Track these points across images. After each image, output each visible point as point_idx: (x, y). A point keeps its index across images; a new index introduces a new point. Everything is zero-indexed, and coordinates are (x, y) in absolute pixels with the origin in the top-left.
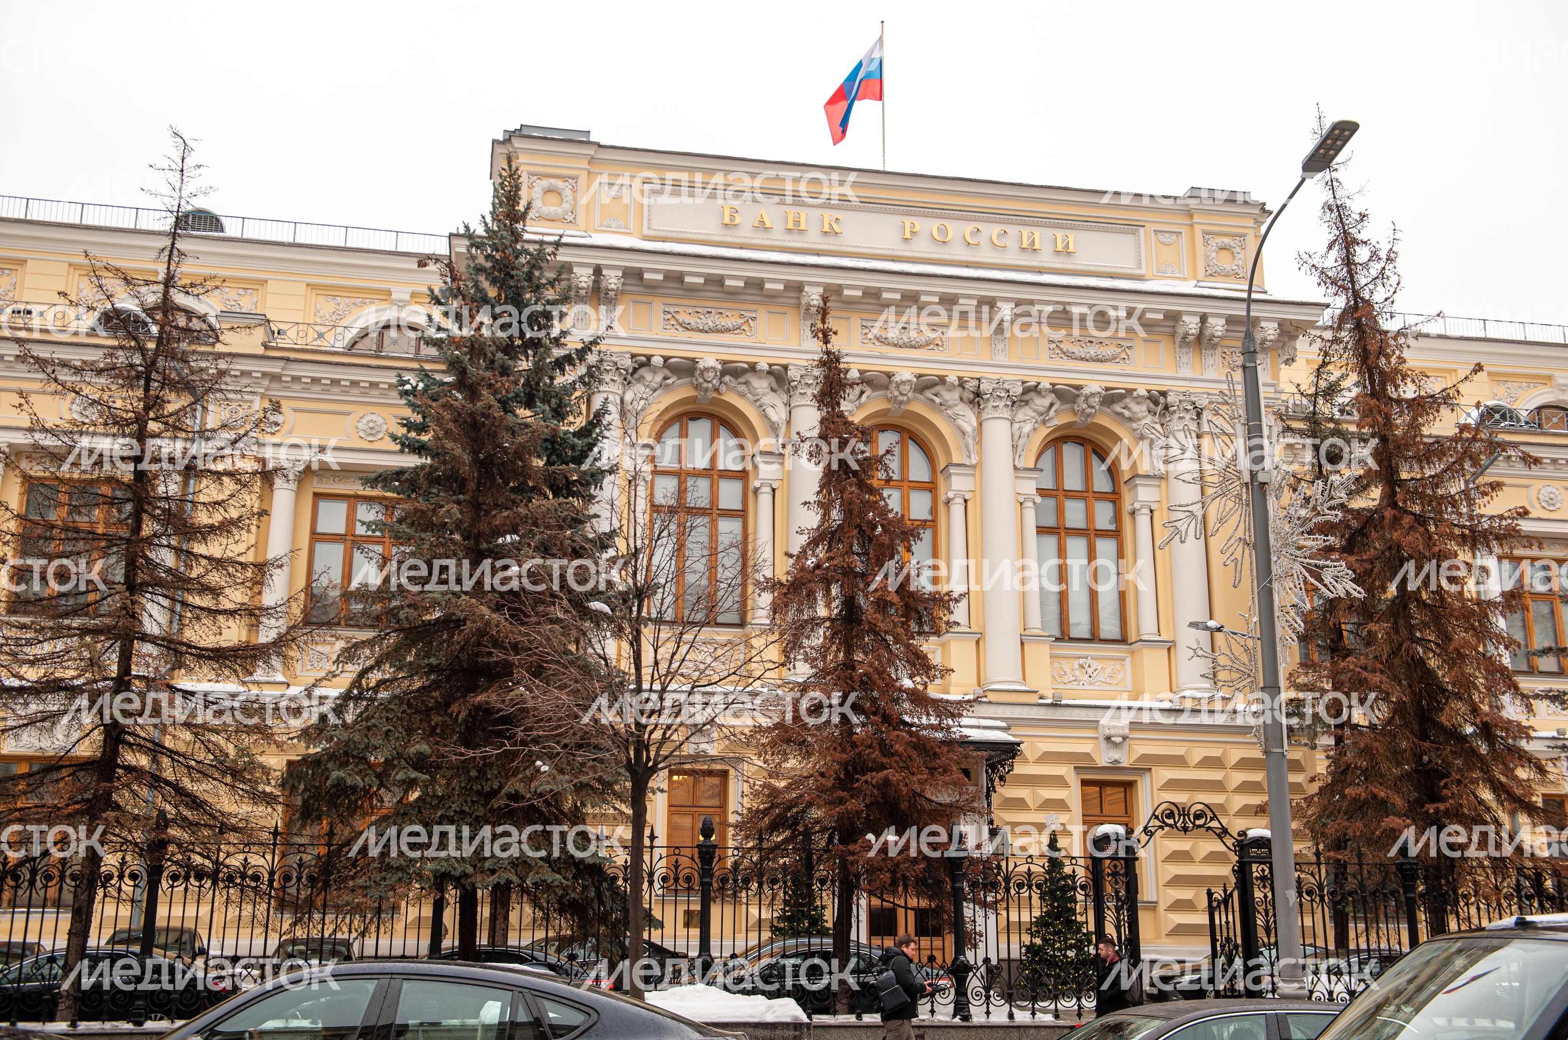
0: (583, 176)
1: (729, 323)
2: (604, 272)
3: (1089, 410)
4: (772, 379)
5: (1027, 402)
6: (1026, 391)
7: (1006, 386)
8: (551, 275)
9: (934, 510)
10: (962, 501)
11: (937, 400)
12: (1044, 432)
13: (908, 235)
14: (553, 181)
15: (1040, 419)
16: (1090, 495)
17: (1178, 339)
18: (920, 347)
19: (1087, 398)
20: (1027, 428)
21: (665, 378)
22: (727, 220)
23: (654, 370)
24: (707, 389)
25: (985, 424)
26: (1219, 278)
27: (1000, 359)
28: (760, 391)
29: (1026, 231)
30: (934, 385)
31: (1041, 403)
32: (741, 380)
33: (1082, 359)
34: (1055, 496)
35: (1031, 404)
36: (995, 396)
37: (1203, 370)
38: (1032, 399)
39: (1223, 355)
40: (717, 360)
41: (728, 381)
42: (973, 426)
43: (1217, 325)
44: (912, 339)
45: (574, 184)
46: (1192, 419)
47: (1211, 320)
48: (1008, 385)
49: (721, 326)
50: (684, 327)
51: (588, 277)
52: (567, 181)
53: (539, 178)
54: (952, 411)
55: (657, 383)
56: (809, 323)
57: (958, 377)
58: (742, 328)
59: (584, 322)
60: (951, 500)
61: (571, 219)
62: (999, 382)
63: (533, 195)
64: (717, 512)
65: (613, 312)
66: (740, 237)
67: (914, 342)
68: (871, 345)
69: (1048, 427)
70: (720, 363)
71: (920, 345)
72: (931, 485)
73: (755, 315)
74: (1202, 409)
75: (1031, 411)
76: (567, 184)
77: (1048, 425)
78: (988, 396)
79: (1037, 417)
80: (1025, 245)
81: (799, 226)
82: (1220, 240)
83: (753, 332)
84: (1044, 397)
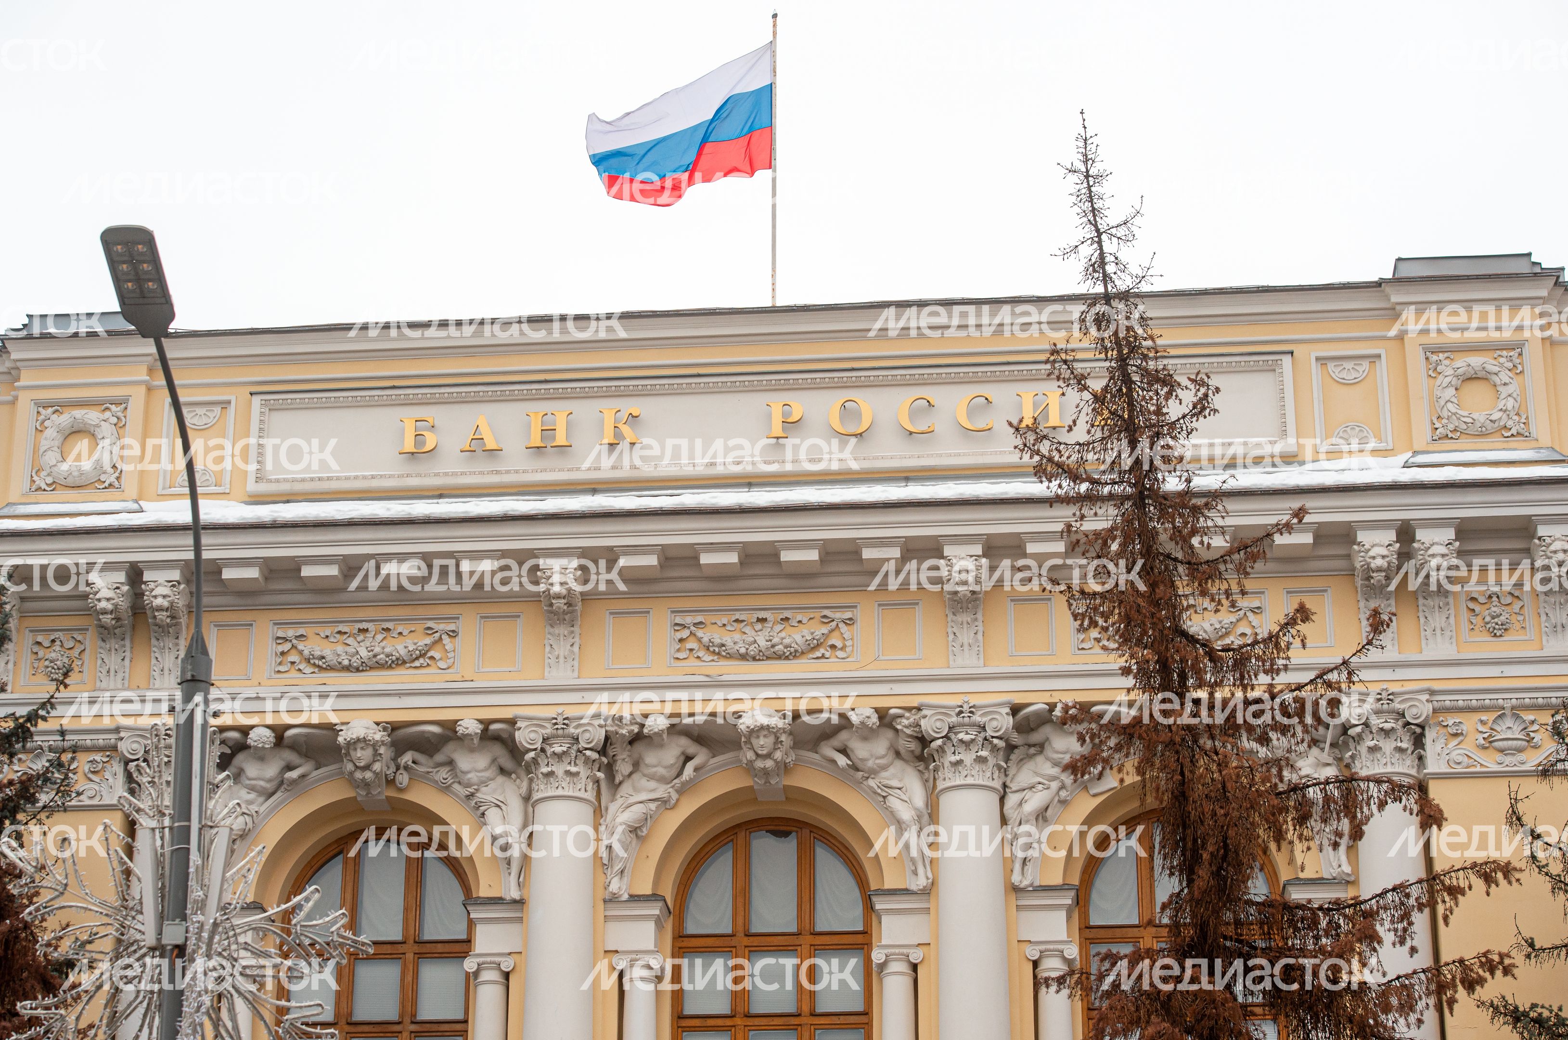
0: (138, 395)
1: (399, 647)
2: (146, 576)
4: (498, 750)
5: (1041, 747)
6: (1027, 724)
7: (977, 718)
9: (868, 991)
10: (906, 967)
11: (845, 761)
12: (1085, 805)
13: (777, 431)
14: (78, 413)
15: (1069, 780)
17: (1353, 582)
18: (795, 655)
20: (1038, 801)
21: (289, 768)
22: (409, 446)
23: (261, 756)
24: (368, 784)
25: (941, 801)
26: (1464, 442)
27: (968, 663)
28: (473, 777)
29: (1027, 392)
30: (838, 729)
32: (439, 757)
34: (1136, 940)
35: (1048, 752)
36: (955, 741)
37: (1424, 642)
38: (1047, 739)
39: (1472, 605)
40: (378, 724)
41: (410, 763)
42: (916, 809)
43: (1437, 544)
44: (776, 640)
45: (120, 414)
46: (1400, 750)
47: (1422, 535)
48: (982, 715)
49: (388, 656)
50: (314, 664)
51: (118, 588)
52: (107, 409)
53: (57, 411)
54: (877, 781)
55: (269, 781)
56: (562, 630)
57: (877, 710)
58: (429, 654)
59: (120, 675)
60: (882, 966)
61: (112, 479)
62: (961, 712)
63: (44, 444)
64: (413, 1027)
65: (174, 650)
66: (437, 475)
67: (781, 647)
68: (692, 662)
69: (1095, 795)
70: (385, 729)
71: (796, 651)
72: (860, 939)
73: (452, 627)
74: (1422, 727)
75: (1048, 764)
76: (107, 414)
77: (1093, 791)
78: (939, 742)
79: (1063, 777)
80: (1028, 422)
81: (554, 438)
82: (1463, 363)
83: (450, 661)
84: (1070, 733)
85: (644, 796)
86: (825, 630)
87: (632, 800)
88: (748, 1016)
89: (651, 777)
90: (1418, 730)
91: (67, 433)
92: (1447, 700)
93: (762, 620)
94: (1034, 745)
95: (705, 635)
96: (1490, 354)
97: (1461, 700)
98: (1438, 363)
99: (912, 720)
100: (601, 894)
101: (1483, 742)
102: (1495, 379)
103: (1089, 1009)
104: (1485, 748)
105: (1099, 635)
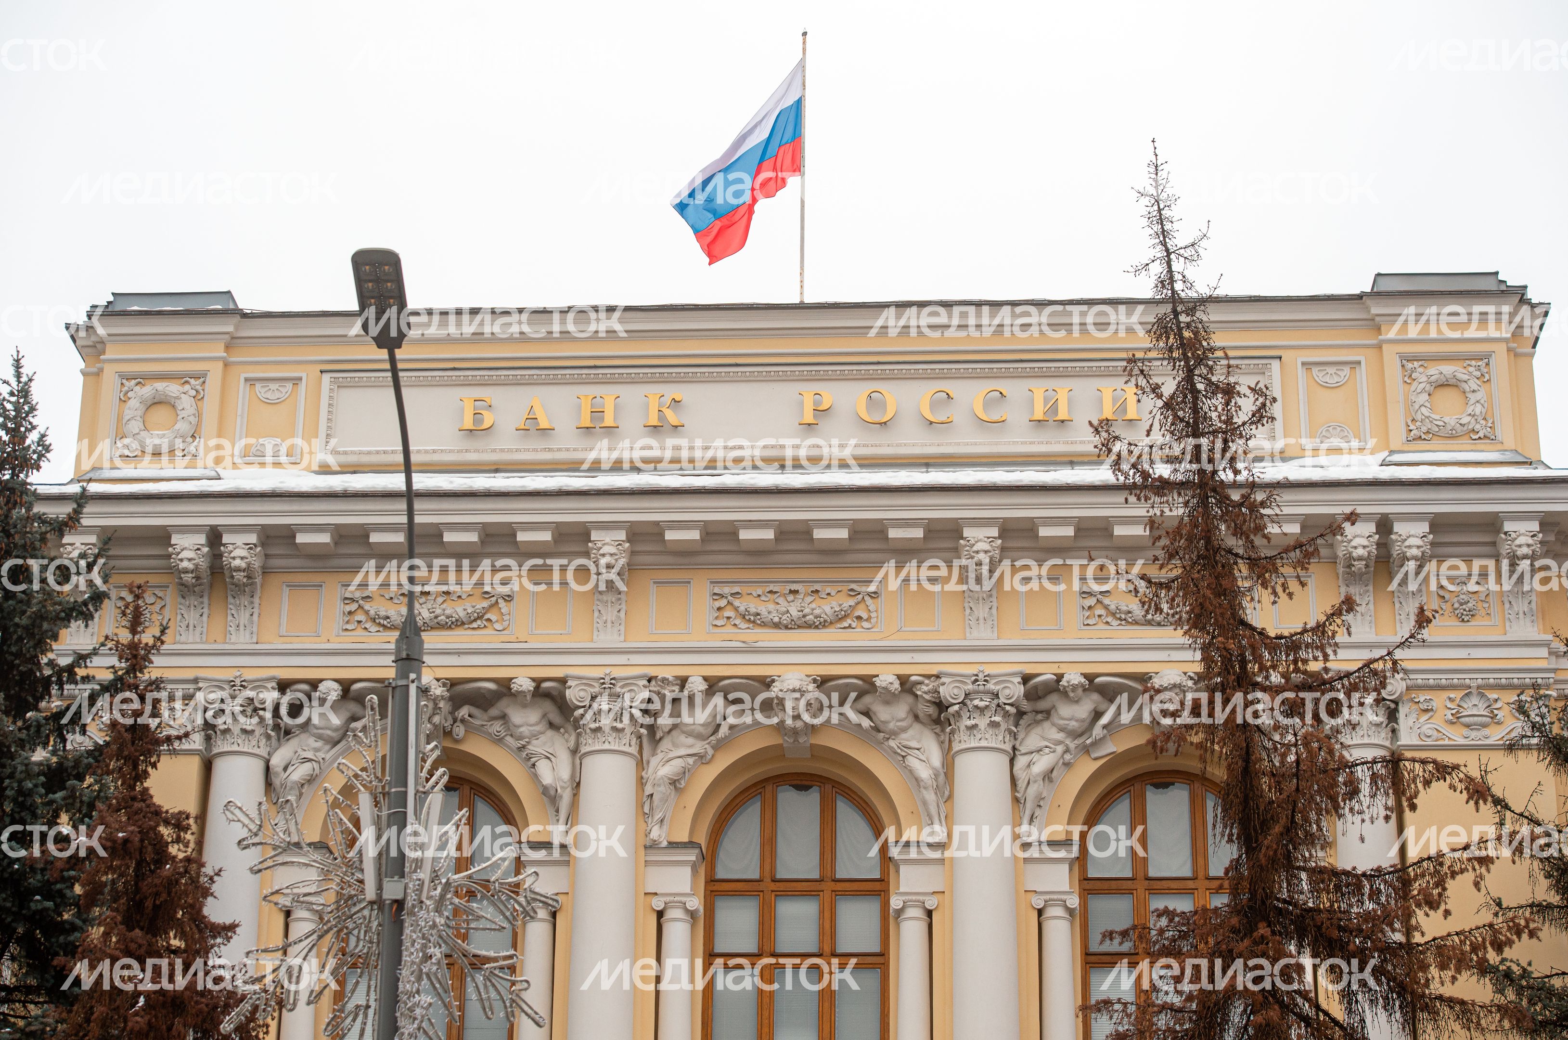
0: (215, 371)
1: (459, 610)
2: (226, 539)
4: (548, 706)
5: (1047, 714)
6: (1036, 693)
7: (991, 686)
9: (884, 934)
10: (921, 913)
12: (1087, 768)
13: (809, 418)
14: (160, 386)
15: (1072, 744)
16: (1201, 884)
17: (1338, 568)
18: (824, 625)
20: (1045, 763)
21: (353, 719)
22: (468, 424)
25: (956, 762)
26: (1436, 443)
27: (983, 635)
28: (524, 730)
29: (1039, 388)
31: (1074, 713)
32: (494, 712)
33: (1149, 623)
34: (1130, 891)
35: (1055, 718)
36: (970, 706)
37: (1398, 625)
38: (1054, 706)
39: (1442, 593)
40: (438, 680)
41: (466, 716)
42: (933, 768)
43: (1413, 536)
44: (807, 611)
45: (198, 387)
46: (1376, 723)
47: (1399, 528)
48: (996, 684)
49: (448, 617)
50: (379, 624)
51: (198, 549)
52: (187, 382)
53: (140, 383)
54: (897, 742)
55: (335, 730)
56: (609, 597)
57: (899, 677)
58: (486, 617)
59: (198, 629)
60: (899, 912)
62: (976, 680)
63: (127, 414)
65: (249, 608)
66: (494, 451)
67: (811, 617)
68: (729, 629)
69: (1096, 759)
70: (444, 685)
71: (825, 621)
72: (877, 886)
74: (1396, 702)
75: (1055, 730)
76: (187, 387)
77: (1094, 755)
78: (956, 707)
79: (1068, 742)
80: (1039, 415)
81: (602, 419)
82: (1436, 370)
83: (506, 624)
84: (1077, 702)
85: (683, 752)
86: (852, 602)
87: (671, 755)
89: (689, 734)
90: (1393, 706)
91: (149, 403)
92: (1419, 679)
93: (794, 592)
94: (1041, 712)
95: (741, 604)
96: (1461, 363)
97: (1432, 679)
98: (1413, 370)
99: (931, 687)
100: (642, 841)
101: (1451, 717)
102: (1465, 386)
103: (1087, 954)
104: (1453, 723)
105: (1102, 612)
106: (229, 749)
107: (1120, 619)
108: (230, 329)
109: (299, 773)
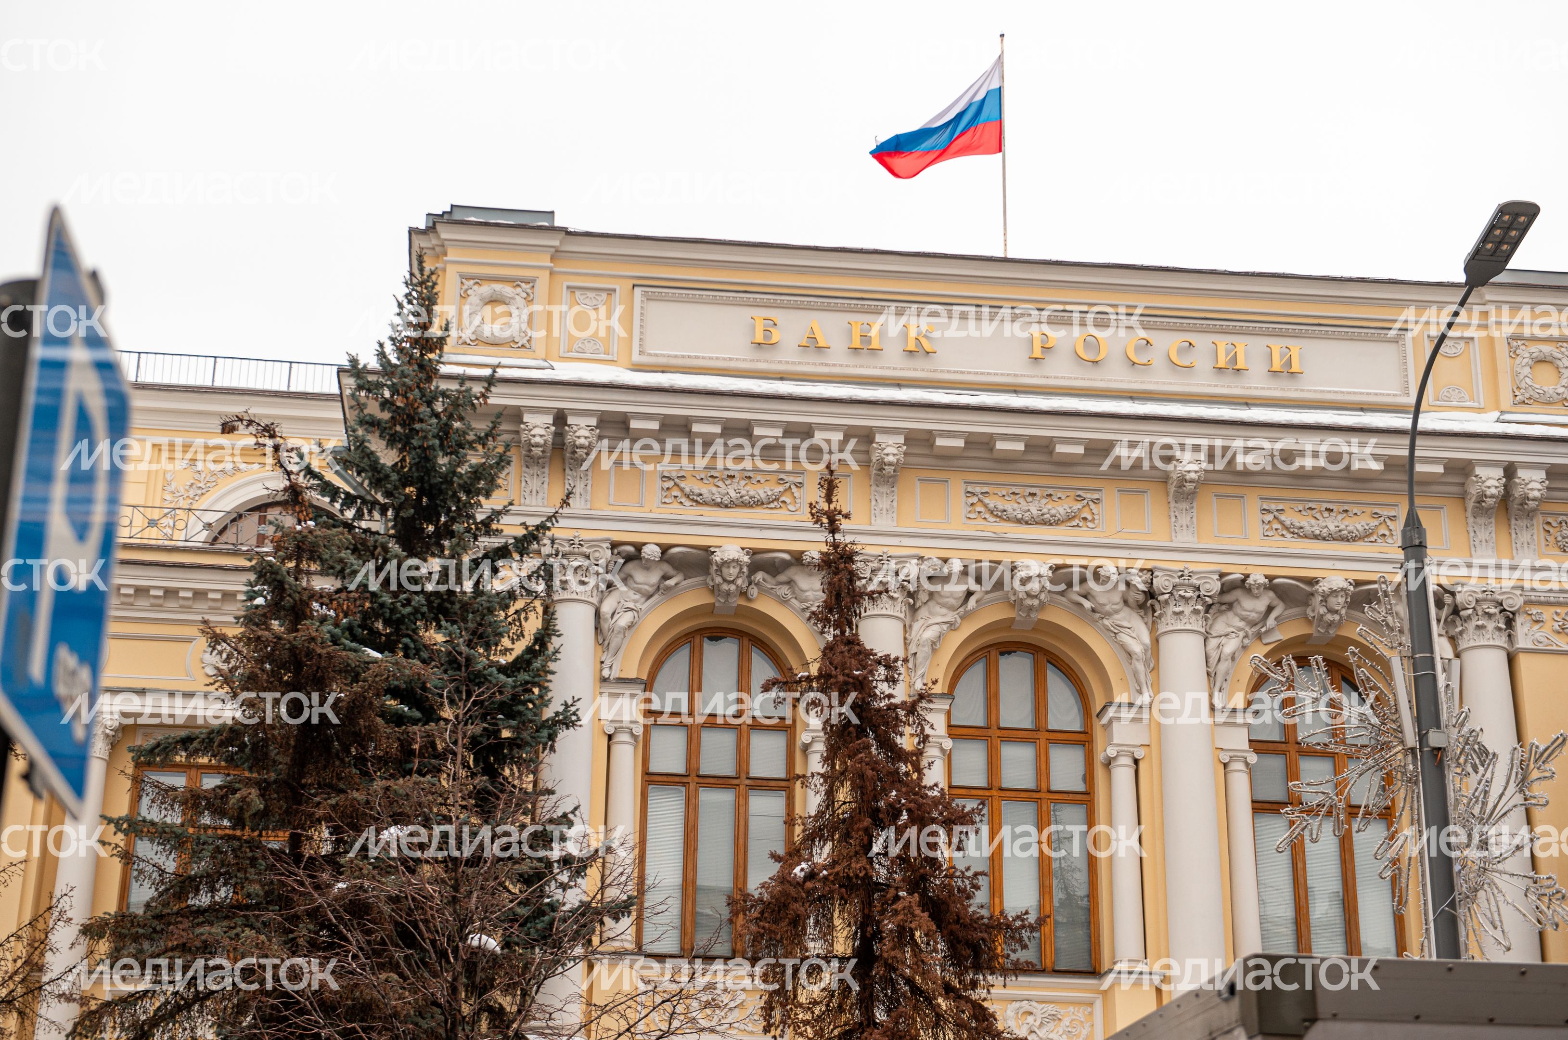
0: (543, 277)
1: (761, 492)
2: (571, 420)
3: (1329, 617)
6: (1227, 588)
7: (1194, 581)
8: (481, 426)
9: (1089, 777)
10: (1129, 761)
11: (1087, 604)
12: (1259, 651)
13: (1038, 353)
14: (498, 287)
15: (1251, 631)
16: (1340, 750)
17: (1471, 504)
18: (1058, 523)
19: (1325, 598)
20: (1231, 645)
21: (665, 577)
22: (759, 338)
23: (647, 566)
24: (728, 594)
25: (1162, 640)
26: (1536, 407)
27: (1185, 539)
28: (810, 595)
29: (1223, 342)
31: (1254, 606)
32: (782, 578)
33: (1316, 537)
34: (1284, 753)
35: (1236, 608)
36: (1177, 596)
37: (1515, 551)
38: (1237, 600)
39: (1547, 528)
40: (743, 549)
41: (760, 580)
42: (1144, 644)
43: (1533, 481)
44: (1045, 510)
45: (529, 291)
46: (1499, 629)
47: (1522, 474)
48: (1198, 579)
49: (751, 498)
50: (693, 500)
51: (547, 428)
52: (518, 286)
53: (478, 283)
54: (1111, 621)
55: (652, 586)
56: (884, 489)
58: (782, 499)
59: (540, 495)
60: (1112, 760)
61: (524, 341)
62: (1182, 576)
63: (468, 309)
64: (748, 782)
65: (584, 479)
66: (780, 362)
67: (1047, 516)
68: (981, 522)
69: (1266, 644)
70: (748, 553)
71: (1058, 520)
72: (1082, 737)
73: (799, 480)
74: (1513, 613)
75: (1237, 619)
76: (519, 290)
77: (1264, 641)
78: (1167, 596)
79: (1247, 629)
80: (1221, 364)
81: (870, 343)
82: (1535, 349)
83: (798, 506)
84: (1257, 597)
85: (939, 619)
86: (1079, 505)
87: (931, 622)
88: (1001, 789)
89: (943, 605)
90: (1511, 616)
91: (486, 300)
92: (1534, 596)
93: (1033, 495)
94: (1229, 604)
95: (991, 502)
96: (1554, 344)
97: (1543, 597)
98: (1518, 347)
99: (1144, 578)
101: (1558, 628)
102: (1560, 363)
103: (1253, 802)
104: (1559, 633)
105: (1279, 526)
106: (569, 597)
107: (1293, 533)
108: (556, 243)
109: (624, 620)
